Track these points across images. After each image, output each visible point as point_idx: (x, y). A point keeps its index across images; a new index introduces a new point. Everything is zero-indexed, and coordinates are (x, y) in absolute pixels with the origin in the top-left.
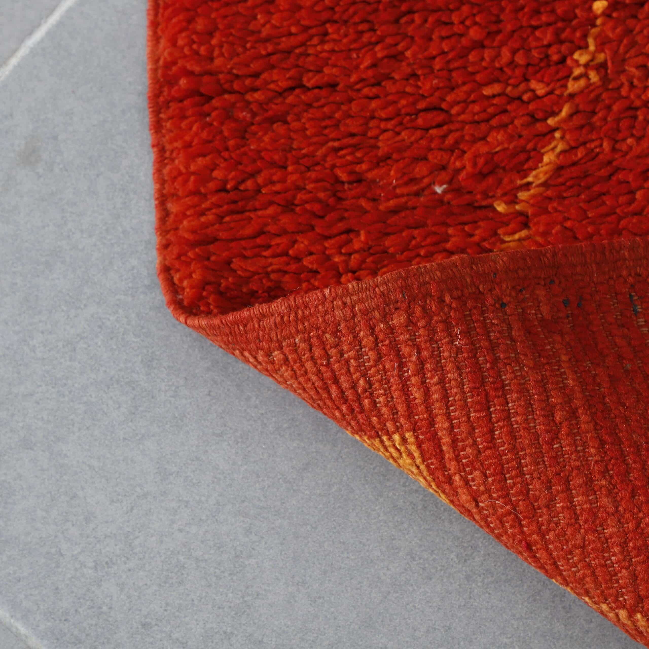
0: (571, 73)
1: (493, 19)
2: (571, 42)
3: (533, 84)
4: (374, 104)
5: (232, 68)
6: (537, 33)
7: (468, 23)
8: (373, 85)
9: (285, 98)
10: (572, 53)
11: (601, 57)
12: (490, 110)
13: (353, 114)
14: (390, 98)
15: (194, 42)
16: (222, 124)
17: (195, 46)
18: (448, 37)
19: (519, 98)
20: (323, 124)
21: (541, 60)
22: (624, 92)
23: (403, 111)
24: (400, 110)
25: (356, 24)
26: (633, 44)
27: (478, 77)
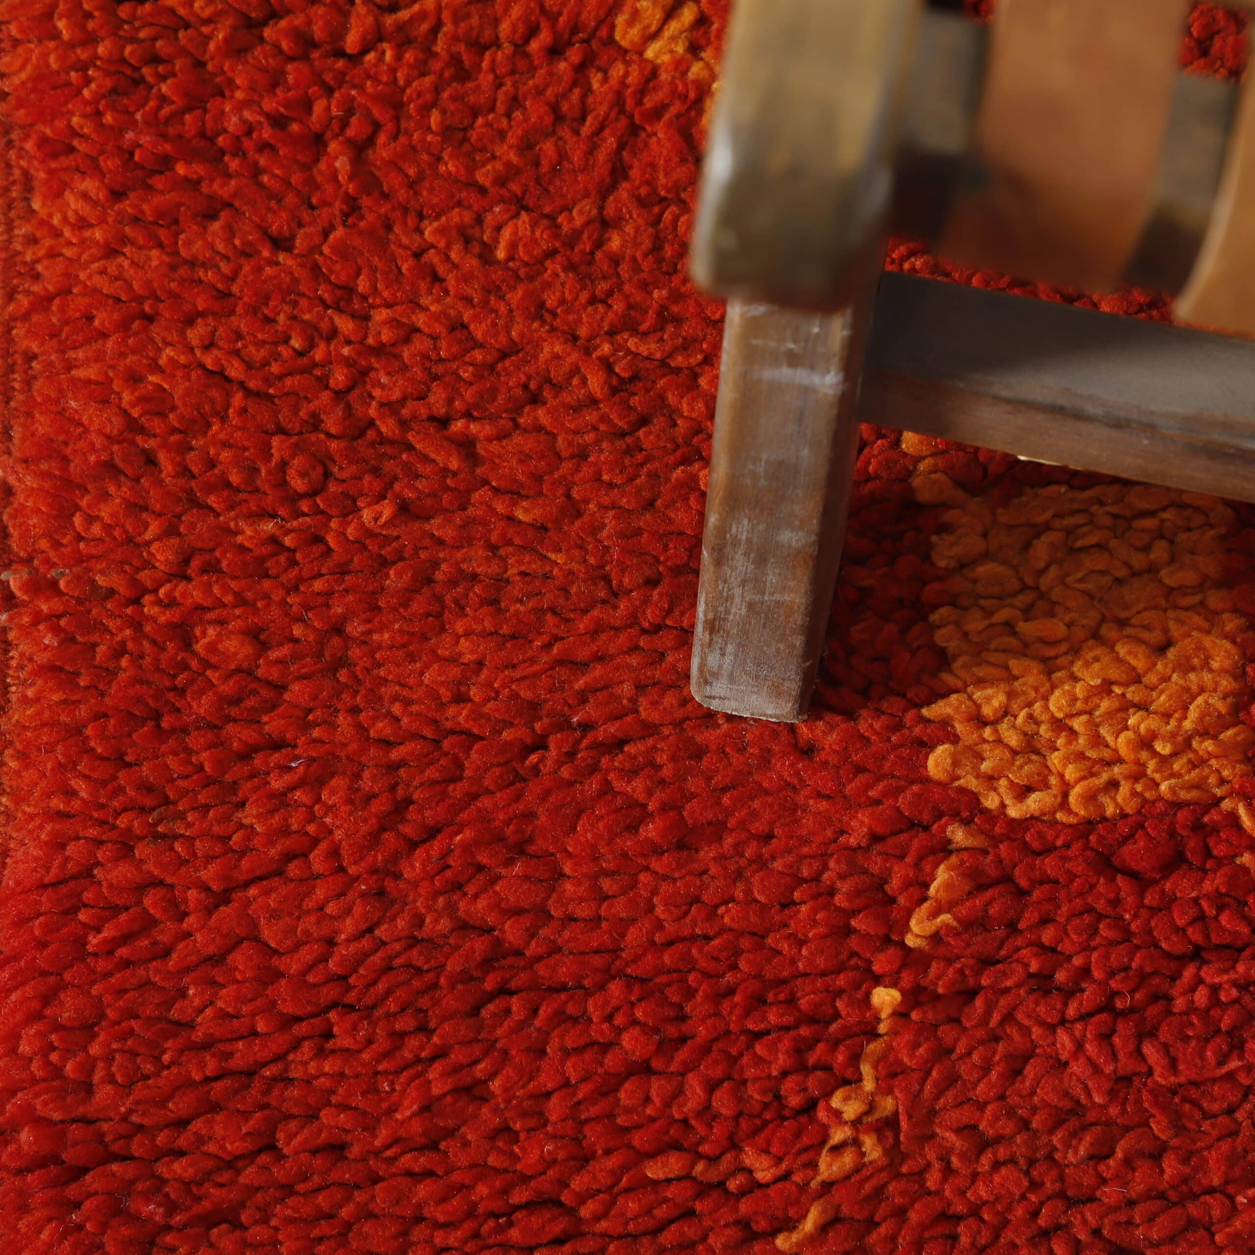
0: (825, 1138)
1: (670, 1013)
2: (827, 1068)
3: (750, 1157)
4: (422, 1191)
5: (130, 1112)
6: (759, 1049)
7: (619, 1020)
8: (422, 1149)
9: (238, 1172)
10: (828, 1095)
11: (888, 1104)
12: (661, 1212)
13: (377, 1211)
14: (455, 1177)
15: (53, 1048)
16: (103, 1227)
17: (54, 1057)
18: (579, 1051)
19: (721, 1184)
20: (316, 1233)
21: (766, 1106)
22: (932, 1180)
23: (481, 1209)
24: (475, 1205)
25: (389, 1016)
26: (951, 1080)
27: (637, 1139)
